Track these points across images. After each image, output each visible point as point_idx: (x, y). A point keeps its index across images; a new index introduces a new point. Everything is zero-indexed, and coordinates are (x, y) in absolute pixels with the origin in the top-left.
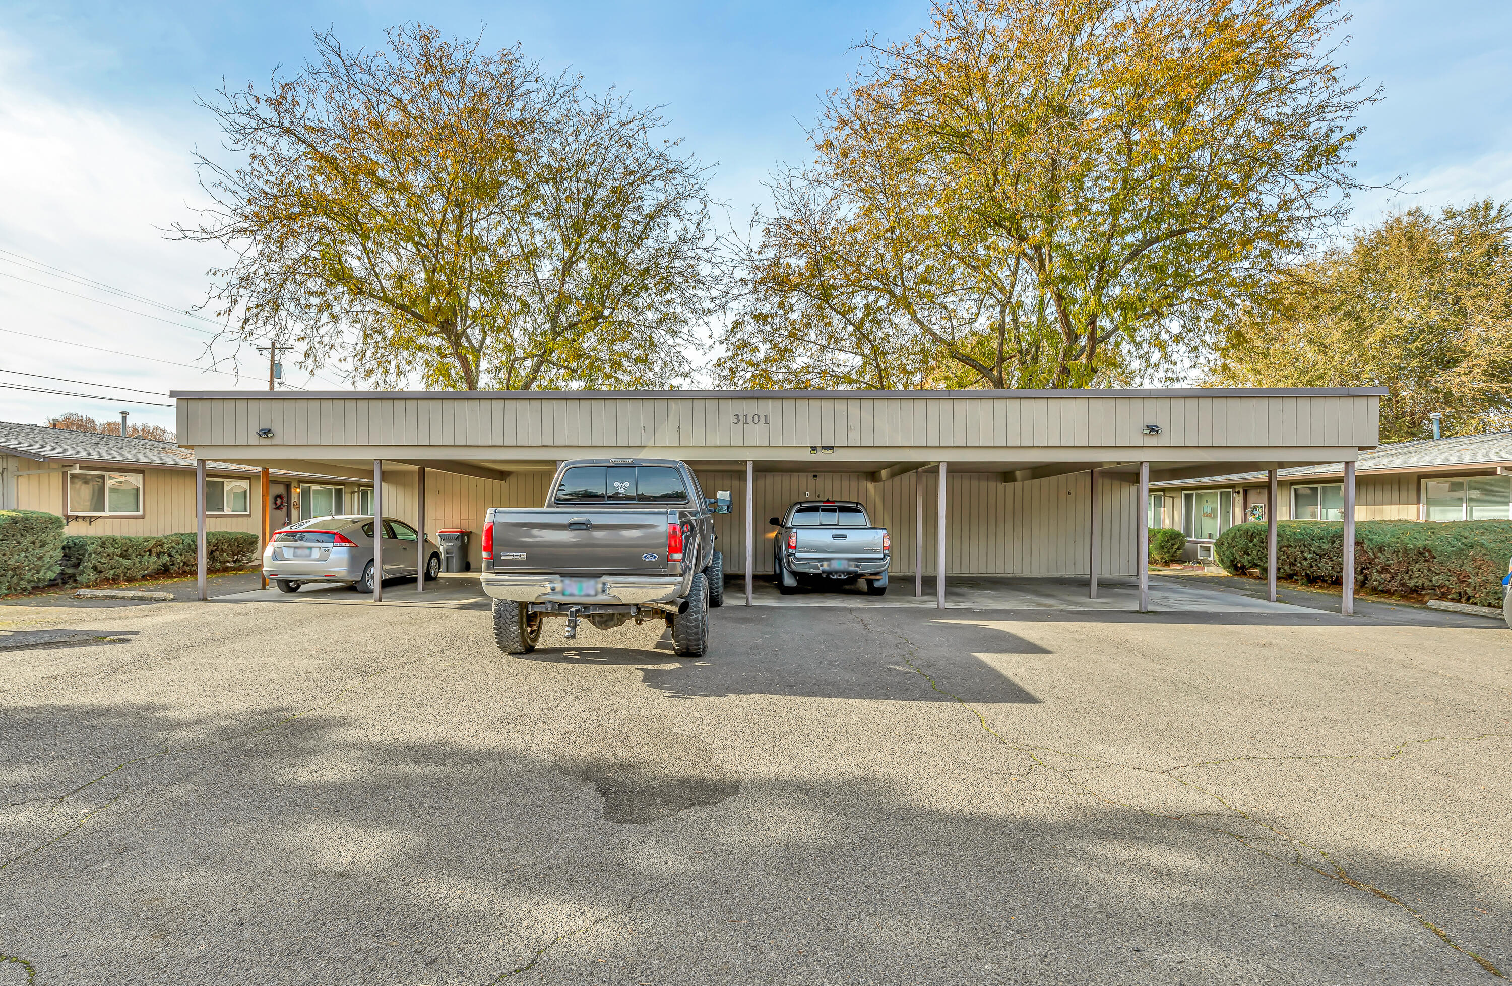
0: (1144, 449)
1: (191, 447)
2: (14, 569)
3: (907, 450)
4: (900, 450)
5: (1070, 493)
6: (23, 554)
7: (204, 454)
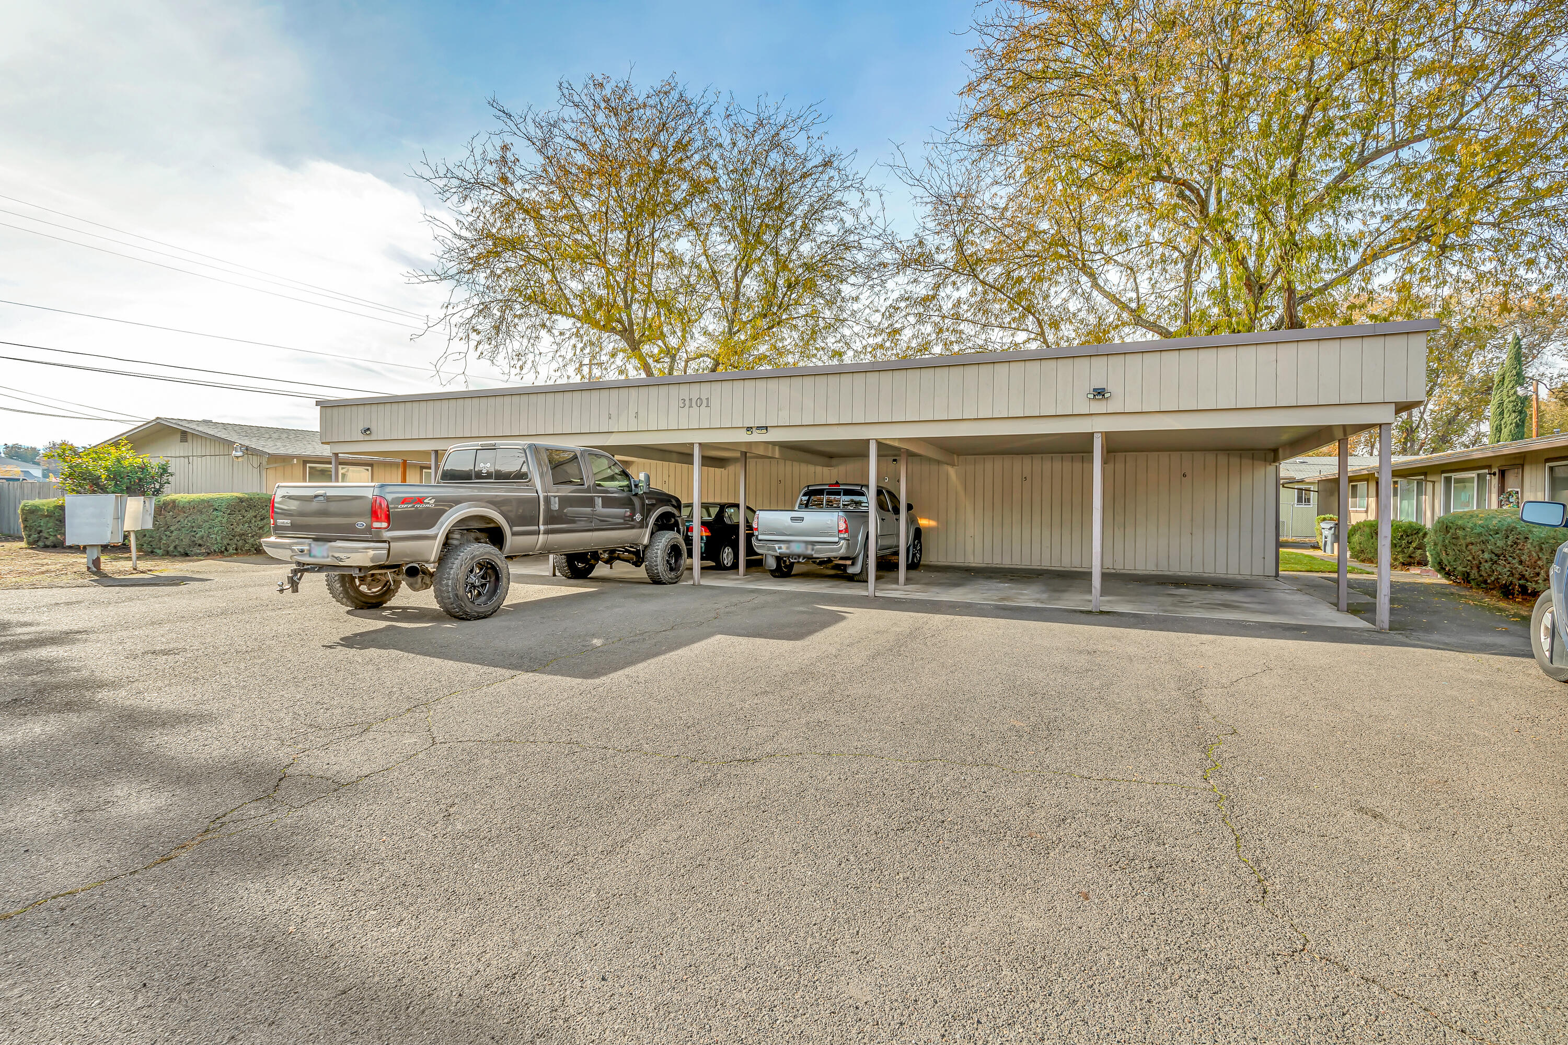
0: (1094, 417)
1: (328, 443)
2: (241, 535)
3: (835, 428)
4: (826, 428)
5: (1184, 475)
6: (247, 525)
7: (338, 449)
